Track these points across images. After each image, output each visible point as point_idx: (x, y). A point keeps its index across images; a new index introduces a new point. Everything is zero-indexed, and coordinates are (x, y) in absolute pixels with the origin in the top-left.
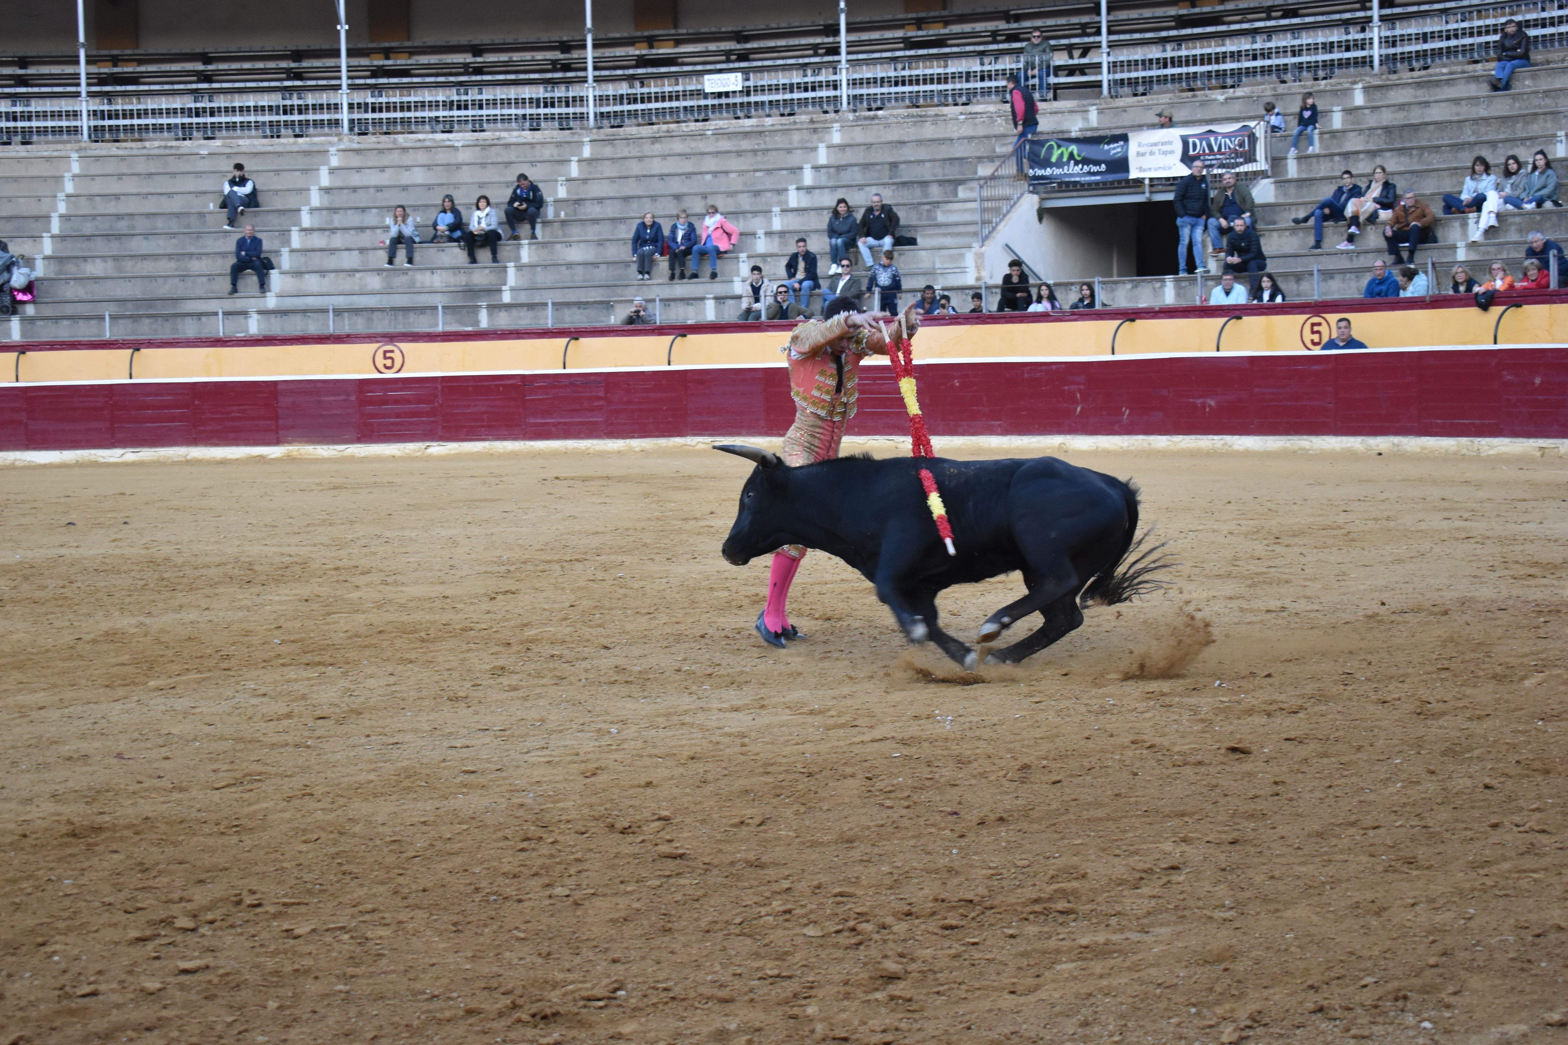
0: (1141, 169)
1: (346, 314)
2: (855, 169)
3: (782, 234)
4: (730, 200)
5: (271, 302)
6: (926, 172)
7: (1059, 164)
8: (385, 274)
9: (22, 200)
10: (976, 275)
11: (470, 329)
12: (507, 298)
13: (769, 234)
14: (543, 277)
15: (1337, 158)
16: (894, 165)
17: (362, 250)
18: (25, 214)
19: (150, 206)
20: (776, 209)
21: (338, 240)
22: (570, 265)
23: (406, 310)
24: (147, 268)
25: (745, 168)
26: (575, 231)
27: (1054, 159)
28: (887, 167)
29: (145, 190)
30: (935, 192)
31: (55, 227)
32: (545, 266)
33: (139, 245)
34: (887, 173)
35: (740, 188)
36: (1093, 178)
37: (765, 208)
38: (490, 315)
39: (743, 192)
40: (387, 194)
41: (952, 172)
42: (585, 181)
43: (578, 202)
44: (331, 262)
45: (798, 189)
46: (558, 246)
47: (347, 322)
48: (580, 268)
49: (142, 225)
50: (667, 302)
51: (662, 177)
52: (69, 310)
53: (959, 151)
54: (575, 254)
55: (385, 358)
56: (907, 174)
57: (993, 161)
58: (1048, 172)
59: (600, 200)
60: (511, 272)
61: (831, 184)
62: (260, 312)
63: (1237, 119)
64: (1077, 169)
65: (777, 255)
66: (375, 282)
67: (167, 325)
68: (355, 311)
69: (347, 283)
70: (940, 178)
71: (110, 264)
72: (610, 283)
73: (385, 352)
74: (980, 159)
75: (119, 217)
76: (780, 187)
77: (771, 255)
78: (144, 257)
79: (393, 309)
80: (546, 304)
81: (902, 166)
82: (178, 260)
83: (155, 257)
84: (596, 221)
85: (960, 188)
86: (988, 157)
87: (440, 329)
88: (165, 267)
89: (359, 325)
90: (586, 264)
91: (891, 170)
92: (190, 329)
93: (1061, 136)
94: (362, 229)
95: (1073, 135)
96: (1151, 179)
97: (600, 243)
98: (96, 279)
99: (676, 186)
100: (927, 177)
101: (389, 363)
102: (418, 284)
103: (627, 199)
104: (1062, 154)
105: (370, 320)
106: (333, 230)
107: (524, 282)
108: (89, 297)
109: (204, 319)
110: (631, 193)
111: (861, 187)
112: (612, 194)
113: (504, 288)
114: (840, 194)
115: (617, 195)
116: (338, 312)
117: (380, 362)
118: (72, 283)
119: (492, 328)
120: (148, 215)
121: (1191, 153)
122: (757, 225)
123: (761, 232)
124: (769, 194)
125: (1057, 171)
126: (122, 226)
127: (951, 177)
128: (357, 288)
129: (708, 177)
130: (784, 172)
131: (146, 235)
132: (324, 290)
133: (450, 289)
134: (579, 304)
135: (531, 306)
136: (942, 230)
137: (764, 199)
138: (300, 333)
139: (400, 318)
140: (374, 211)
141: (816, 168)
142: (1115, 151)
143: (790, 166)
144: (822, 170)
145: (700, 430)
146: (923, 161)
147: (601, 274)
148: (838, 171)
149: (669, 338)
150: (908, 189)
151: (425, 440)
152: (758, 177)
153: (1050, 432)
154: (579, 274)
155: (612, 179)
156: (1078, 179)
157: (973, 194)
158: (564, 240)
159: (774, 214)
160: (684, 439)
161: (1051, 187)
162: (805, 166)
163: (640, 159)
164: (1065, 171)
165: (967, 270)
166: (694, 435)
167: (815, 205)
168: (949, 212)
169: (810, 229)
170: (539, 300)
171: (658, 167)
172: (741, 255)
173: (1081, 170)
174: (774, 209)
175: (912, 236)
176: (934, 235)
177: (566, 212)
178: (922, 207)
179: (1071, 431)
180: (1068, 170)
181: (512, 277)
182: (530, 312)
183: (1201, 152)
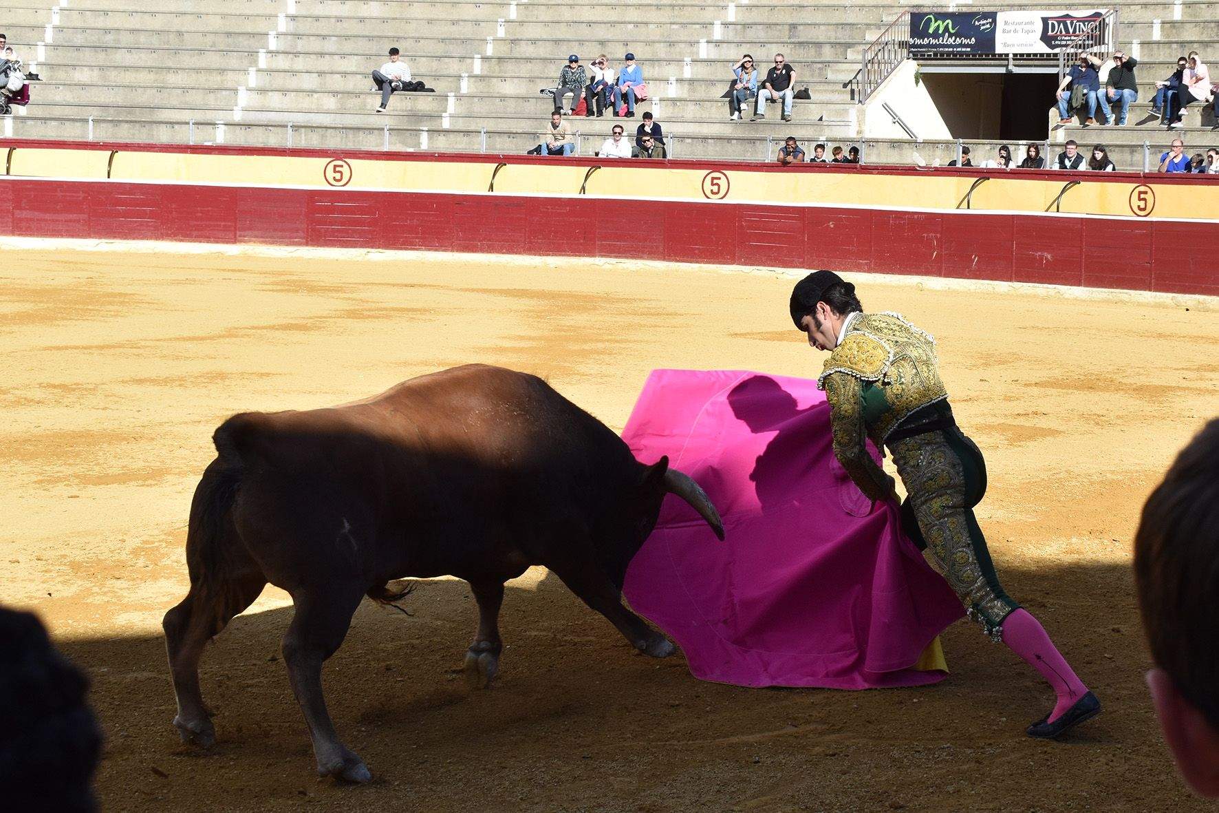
0: (1005, 45)
1: (303, 130)
2: (760, 27)
3: (691, 81)
4: (648, 48)
5: (237, 115)
6: (821, 35)
7: (936, 35)
8: (339, 96)
9: (21, 11)
10: (857, 129)
11: (411, 150)
12: (446, 124)
13: (679, 80)
14: (479, 107)
15: (1174, 46)
16: (793, 26)
17: (321, 73)
18: (23, 24)
19: (134, 22)
20: (688, 59)
21: (300, 63)
22: (503, 98)
23: (357, 129)
24: (129, 78)
25: (663, 20)
26: (510, 68)
27: (931, 31)
28: (787, 27)
29: (131, 8)
30: (828, 54)
31: (49, 36)
32: (482, 98)
33: (120, 57)
34: (787, 33)
35: (657, 38)
36: (964, 49)
37: (678, 57)
38: (430, 138)
39: (659, 42)
40: (345, 24)
41: (843, 36)
42: (522, 23)
43: (514, 41)
44: (292, 83)
45: (708, 42)
46: (495, 80)
47: (303, 137)
48: (513, 100)
49: (126, 39)
50: (586, 136)
51: (589, 24)
52: (58, 112)
53: (851, 18)
54: (509, 88)
55: (335, 171)
56: (804, 35)
57: (880, 29)
58: (926, 41)
59: (534, 41)
60: (451, 101)
61: (737, 39)
62: (227, 124)
63: (1092, 5)
64: (951, 41)
65: (685, 100)
66: (330, 103)
67: (144, 131)
68: (311, 128)
69: (307, 102)
70: (832, 41)
71: (96, 72)
72: (538, 116)
73: (335, 166)
74: (868, 25)
75: (107, 31)
76: (693, 39)
77: (680, 100)
78: (126, 68)
79: (344, 128)
80: (479, 132)
81: (801, 28)
82: (157, 73)
83: (137, 68)
84: (528, 60)
85: (849, 50)
86: (875, 25)
87: (386, 148)
88: (144, 78)
89: (314, 141)
90: (517, 98)
91: (790, 31)
92: (164, 135)
93: (939, 10)
94: (322, 54)
95: (951, 10)
96: (1015, 55)
97: (532, 79)
98: (84, 86)
99: (601, 33)
100: (821, 39)
101: (338, 176)
102: (368, 107)
103: (557, 42)
104: (938, 27)
105: (324, 136)
106: (297, 54)
107: (462, 110)
108: (76, 101)
109: (176, 127)
110: (561, 37)
111: (763, 44)
112: (545, 37)
113: (444, 115)
114: (745, 50)
115: (550, 38)
116: (296, 128)
117: (330, 174)
118: (61, 87)
119: (432, 151)
120: (132, 31)
121: (1050, 33)
122: (671, 72)
123: (673, 79)
124: (682, 45)
125: (933, 41)
126: (109, 39)
127: (843, 41)
128: (314, 107)
129: (631, 26)
130: (698, 26)
131: (129, 49)
132: (285, 107)
133: (396, 113)
134: (510, 134)
135: (467, 133)
136: (830, 87)
137: (678, 50)
138: (261, 145)
139: (351, 136)
140: (334, 38)
141: (726, 25)
142: (984, 27)
143: (702, 21)
144: (730, 26)
145: (607, 252)
146: (819, 25)
147: (531, 108)
148: (744, 28)
149: (585, 169)
150: (804, 49)
151: (366, 247)
152: (674, 29)
153: (910, 273)
154: (511, 106)
155: (545, 23)
156: (951, 49)
157: (860, 57)
158: (500, 75)
159: (685, 63)
160: (593, 259)
161: (928, 55)
162: (715, 22)
163: (571, 6)
164: (940, 42)
165: (850, 124)
166: (602, 256)
167: (723, 58)
168: (838, 71)
169: (716, 78)
170: (472, 128)
171: (587, 14)
172: (654, 98)
173: (954, 41)
174: (686, 59)
175: (806, 90)
176: (825, 91)
177: (504, 50)
178: (815, 65)
179: (927, 273)
180: (943, 41)
181: (452, 105)
182: (466, 138)
183: (1058, 33)
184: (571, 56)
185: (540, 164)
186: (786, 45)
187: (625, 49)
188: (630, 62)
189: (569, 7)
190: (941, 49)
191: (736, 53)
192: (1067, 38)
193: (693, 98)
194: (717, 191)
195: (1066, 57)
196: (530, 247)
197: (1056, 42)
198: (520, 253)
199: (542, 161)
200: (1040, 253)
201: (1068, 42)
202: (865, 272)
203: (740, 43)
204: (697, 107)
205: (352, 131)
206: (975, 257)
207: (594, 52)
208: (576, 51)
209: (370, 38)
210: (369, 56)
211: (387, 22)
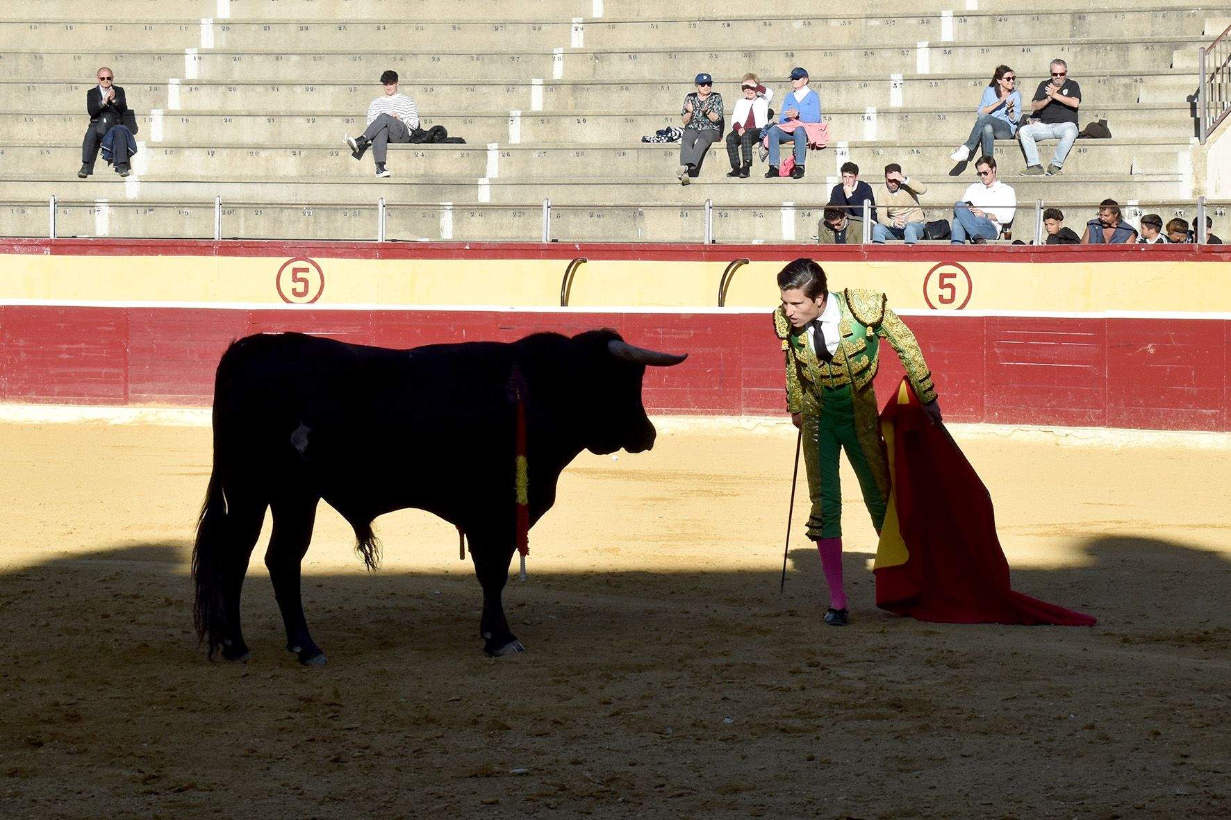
1: (242, 212)
2: (1020, 19)
3: (904, 114)
4: (828, 61)
5: (131, 188)
6: (1126, 28)
8: (304, 153)
10: (1193, 186)
11: (427, 240)
12: (484, 195)
14: (539, 167)
16: (1079, 16)
17: (272, 117)
20: (897, 77)
21: (238, 101)
22: (581, 150)
23: (332, 208)
25: (854, 12)
26: (592, 99)
28: (1067, 18)
30: (1139, 59)
32: (545, 151)
34: (1068, 27)
35: (844, 42)
37: (880, 74)
38: (457, 221)
39: (848, 49)
40: (313, 34)
41: (1166, 29)
42: (612, 24)
43: (599, 55)
44: (225, 133)
45: (931, 47)
46: (567, 121)
47: (242, 222)
48: (598, 154)
50: (722, 209)
51: (727, 22)
54: (591, 134)
55: (295, 279)
56: (1097, 29)
59: (633, 54)
60: (493, 156)
61: (983, 40)
62: (113, 204)
65: (893, 146)
66: (288, 165)
68: (256, 207)
69: (248, 166)
70: (1147, 37)
72: (641, 179)
73: (296, 271)
74: (1209, 10)
76: (904, 43)
77: (885, 146)
79: (312, 206)
80: (540, 207)
81: (1091, 18)
84: (624, 85)
85: (1176, 54)
87: (381, 238)
89: (261, 228)
90: (605, 149)
91: (1073, 23)
94: (274, 85)
97: (629, 118)
99: (749, 36)
100: (1128, 35)
101: (300, 287)
102: (353, 171)
103: (672, 53)
105: (276, 221)
106: (231, 86)
107: (512, 173)
109: (28, 211)
110: (680, 45)
111: (1026, 47)
112: (652, 45)
113: (481, 181)
114: (995, 58)
115: (660, 47)
116: (229, 208)
117: (287, 284)
119: (460, 241)
122: (868, 99)
123: (871, 111)
124: (888, 54)
127: (1164, 37)
128: (261, 173)
129: (798, 25)
130: (913, 21)
132: (211, 175)
133: (400, 180)
134: (591, 209)
135: (520, 209)
136: (1146, 116)
137: (879, 61)
138: (171, 238)
139: (323, 220)
140: (294, 58)
141: (961, 16)
143: (920, 11)
144: (969, 19)
145: (760, 406)
146: (1122, 12)
147: (629, 165)
148: (994, 22)
149: (722, 265)
150: (1097, 53)
152: (872, 26)
154: (595, 160)
155: (653, 23)
157: (1195, 65)
158: (576, 112)
159: (893, 82)
160: (736, 418)
162: (943, 13)
165: (1180, 178)
166: (752, 413)
167: (958, 71)
168: (1157, 88)
169: (945, 108)
170: (529, 202)
171: (723, 7)
172: (839, 144)
174: (893, 76)
175: (1103, 124)
176: (1135, 122)
177: (582, 71)
178: (1117, 80)
181: (494, 164)
182: (517, 218)
185: (644, 259)
186: (1066, 48)
187: (788, 64)
188: (797, 83)
191: (978, 64)
193: (906, 142)
194: (950, 298)
199: (646, 253)
202: (1211, 429)
203: (985, 48)
204: (915, 157)
205: (324, 212)
207: (737, 68)
208: (705, 66)
209: (356, 56)
210: (353, 86)
211: (385, 28)
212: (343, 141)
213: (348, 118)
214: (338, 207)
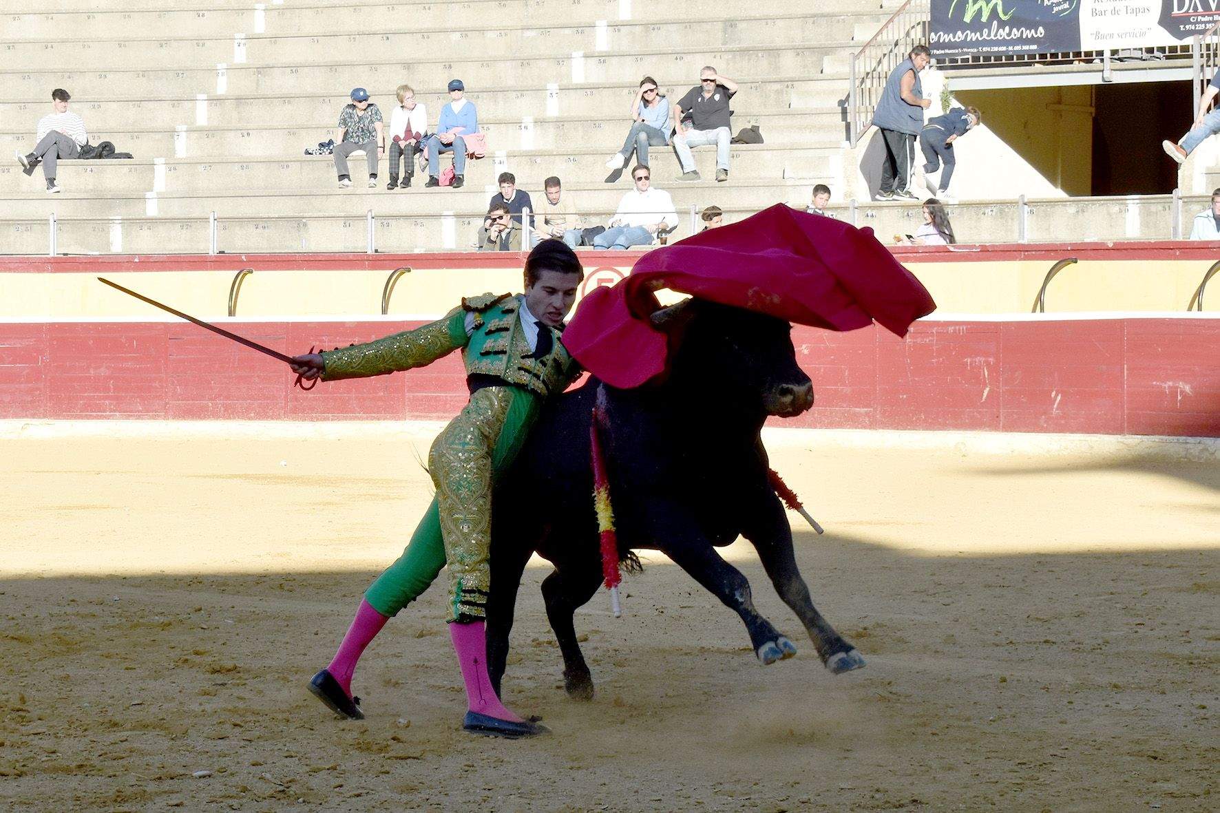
0: (1098, 35)
2: (673, 28)
3: (560, 123)
4: (485, 72)
6: (777, 35)
7: (976, 25)
10: (845, 189)
11: (97, 253)
12: (152, 209)
13: (540, 122)
14: (205, 180)
16: (730, 24)
20: (553, 87)
22: (245, 164)
25: (509, 23)
26: (256, 113)
27: (967, 19)
28: (720, 25)
30: (790, 65)
32: (211, 164)
34: (720, 34)
35: (501, 53)
36: (1026, 48)
37: (537, 84)
38: (127, 234)
39: (505, 60)
41: (816, 35)
42: (274, 39)
43: (261, 70)
45: (586, 56)
46: (232, 134)
48: (261, 167)
50: (384, 219)
51: (386, 35)
53: (828, 5)
54: (255, 147)
56: (749, 36)
57: (878, 21)
58: (960, 36)
59: (295, 68)
60: (160, 170)
61: (636, 50)
64: (1003, 33)
65: (551, 155)
70: (797, 43)
72: (304, 190)
74: (858, 16)
76: (559, 53)
77: (541, 154)
80: (206, 220)
81: (743, 25)
84: (286, 99)
85: (826, 59)
86: (869, 14)
87: (53, 251)
90: (269, 162)
91: (725, 31)
96: (1114, 52)
97: (292, 131)
99: (407, 49)
100: (779, 42)
102: (24, 187)
103: (333, 67)
104: (980, 10)
107: (179, 186)
110: (340, 59)
111: (679, 56)
112: (312, 60)
113: (148, 195)
114: (649, 66)
115: (321, 61)
119: (129, 253)
121: (1176, 11)
122: (525, 108)
123: (528, 120)
124: (543, 64)
125: (973, 36)
127: (814, 43)
129: (456, 36)
130: (567, 31)
134: (258, 221)
135: (185, 222)
136: (797, 121)
137: (535, 71)
141: (615, 26)
142: (1060, 8)
143: (575, 21)
144: (623, 29)
146: (773, 19)
147: (292, 177)
148: (647, 31)
149: (385, 274)
150: (749, 59)
151: (24, 417)
152: (528, 37)
153: (943, 426)
154: (259, 176)
155: (314, 38)
156: (1004, 49)
157: (846, 70)
158: (239, 126)
159: (549, 92)
160: (401, 422)
161: (963, 60)
162: (597, 23)
163: (356, 8)
164: (985, 36)
166: (417, 417)
167: (613, 80)
168: (808, 93)
169: (601, 117)
170: (196, 213)
171: (381, 19)
172: (497, 154)
173: (1009, 35)
174: (549, 86)
175: (755, 130)
176: (787, 128)
177: (245, 85)
178: (769, 86)
179: (975, 424)
180: (989, 35)
181: (161, 179)
182: (184, 231)
183: (1191, 11)
184: (358, 90)
185: (309, 268)
186: (719, 55)
188: (456, 95)
189: (351, 9)
190: (985, 49)
191: (633, 73)
192: (1206, 19)
193: (561, 149)
195: (1204, 52)
196: (295, 407)
197: (1187, 27)
198: (278, 417)
199: (311, 263)
200: (1171, 384)
201: (1209, 26)
202: (864, 427)
203: (639, 56)
204: (571, 165)
206: (1057, 395)
207: (393, 81)
208: (363, 81)
209: (25, 75)
210: (22, 104)
211: (52, 47)
212: (14, 158)
213: (19, 136)
214: (10, 222)
